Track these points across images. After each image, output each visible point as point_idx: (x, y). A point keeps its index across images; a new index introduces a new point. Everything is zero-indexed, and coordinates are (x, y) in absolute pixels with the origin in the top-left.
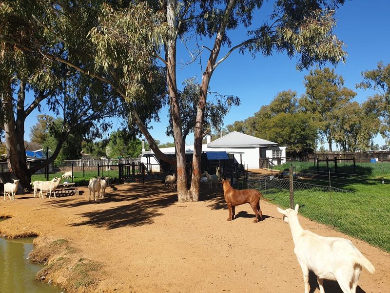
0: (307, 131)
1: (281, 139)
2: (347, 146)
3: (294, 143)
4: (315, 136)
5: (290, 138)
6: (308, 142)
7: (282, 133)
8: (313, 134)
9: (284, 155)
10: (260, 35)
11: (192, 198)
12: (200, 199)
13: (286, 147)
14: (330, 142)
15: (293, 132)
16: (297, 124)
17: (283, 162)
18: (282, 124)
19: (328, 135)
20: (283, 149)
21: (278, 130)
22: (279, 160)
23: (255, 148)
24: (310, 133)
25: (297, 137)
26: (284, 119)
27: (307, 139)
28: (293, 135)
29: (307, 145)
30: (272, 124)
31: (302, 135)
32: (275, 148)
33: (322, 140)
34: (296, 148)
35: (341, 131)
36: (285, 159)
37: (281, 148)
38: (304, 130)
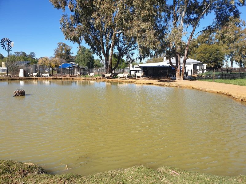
0: (219, 56)
1: (203, 60)
2: (242, 64)
3: (211, 62)
4: (223, 58)
5: (209, 59)
6: (219, 62)
7: (205, 57)
8: (222, 57)
9: (205, 68)
10: (208, 28)
11: (181, 79)
12: (183, 80)
13: (206, 64)
14: (232, 62)
15: (210, 56)
16: (213, 51)
17: (205, 71)
18: (205, 51)
19: (231, 58)
20: (205, 65)
21: (203, 55)
22: (203, 70)
23: (191, 64)
24: (220, 57)
25: (213, 59)
26: (206, 48)
27: (218, 60)
28: (210, 57)
29: (218, 64)
30: (199, 51)
31: (215, 58)
32: (201, 65)
33: (227, 61)
34: (211, 65)
35: (239, 55)
36: (205, 70)
37: (204, 65)
38: (217, 55)
